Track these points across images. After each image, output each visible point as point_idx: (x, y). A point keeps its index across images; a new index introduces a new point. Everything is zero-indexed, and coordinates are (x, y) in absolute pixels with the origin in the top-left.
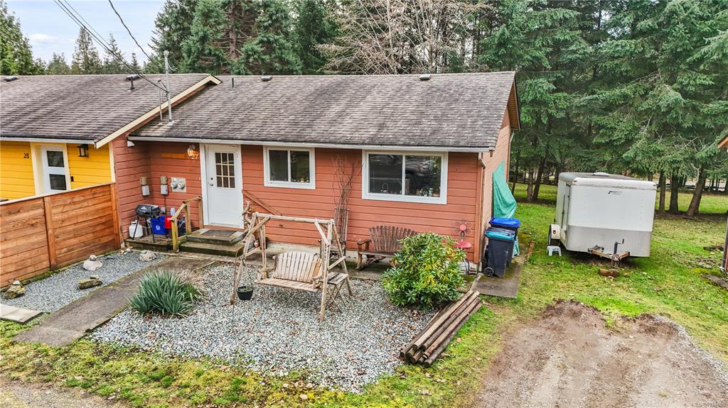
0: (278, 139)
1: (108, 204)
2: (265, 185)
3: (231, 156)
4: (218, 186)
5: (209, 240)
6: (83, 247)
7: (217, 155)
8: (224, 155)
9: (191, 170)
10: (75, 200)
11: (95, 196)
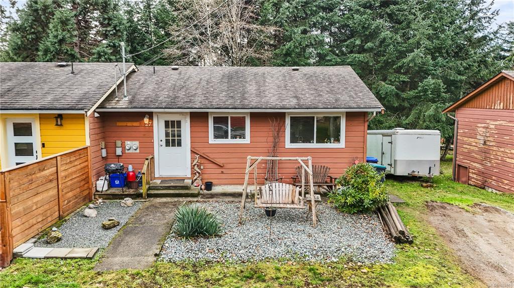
0: (230, 107)
1: (86, 164)
2: (210, 143)
3: (179, 123)
4: (166, 146)
5: (169, 187)
6: (75, 199)
7: (167, 123)
8: (173, 122)
9: (144, 135)
10: (71, 160)
11: (81, 156)
